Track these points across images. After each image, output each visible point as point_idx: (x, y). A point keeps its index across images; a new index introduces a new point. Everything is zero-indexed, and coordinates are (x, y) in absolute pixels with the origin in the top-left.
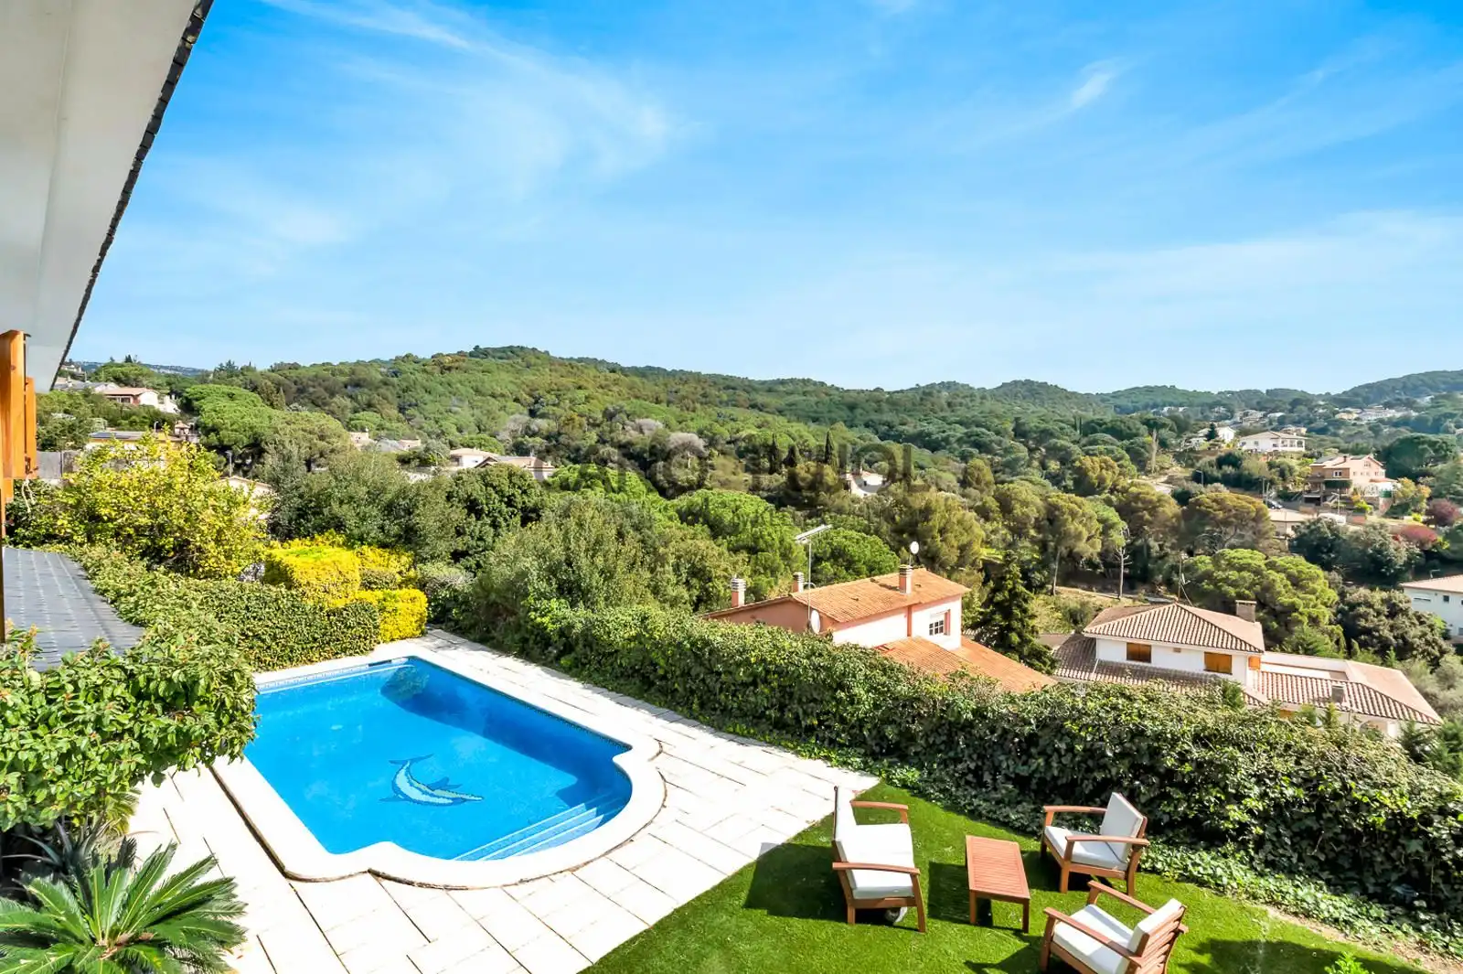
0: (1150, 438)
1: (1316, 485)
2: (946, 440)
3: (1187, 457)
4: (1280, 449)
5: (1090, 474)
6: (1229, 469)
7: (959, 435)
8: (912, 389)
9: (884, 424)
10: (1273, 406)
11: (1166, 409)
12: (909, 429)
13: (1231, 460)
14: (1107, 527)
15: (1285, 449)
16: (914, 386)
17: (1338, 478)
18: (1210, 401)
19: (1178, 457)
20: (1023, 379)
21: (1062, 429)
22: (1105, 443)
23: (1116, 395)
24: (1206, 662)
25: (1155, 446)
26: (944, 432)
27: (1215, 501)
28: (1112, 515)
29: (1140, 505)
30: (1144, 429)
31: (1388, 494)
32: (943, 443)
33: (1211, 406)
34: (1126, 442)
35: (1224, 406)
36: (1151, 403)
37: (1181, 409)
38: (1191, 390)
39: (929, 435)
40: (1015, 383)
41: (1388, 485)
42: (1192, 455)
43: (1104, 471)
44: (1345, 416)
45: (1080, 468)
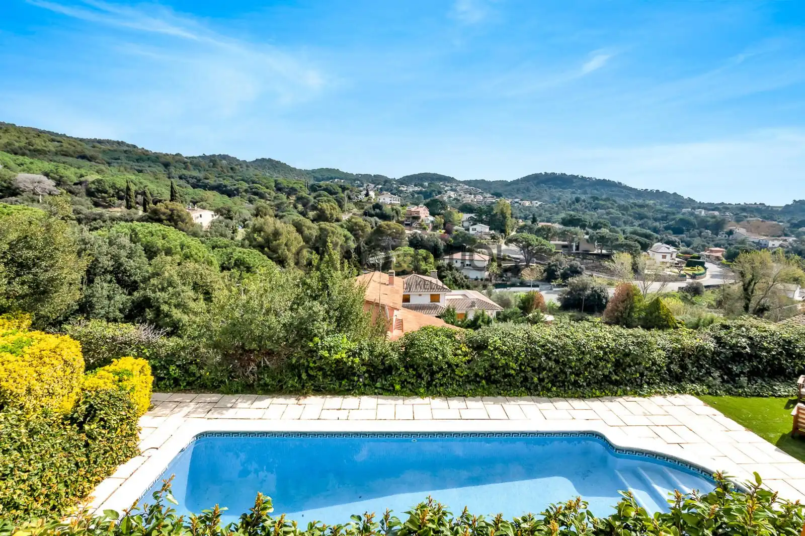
0: (343, 195)
1: (408, 218)
2: (237, 190)
3: (359, 204)
4: (393, 202)
5: (326, 212)
6: (378, 211)
7: (245, 188)
8: (200, 157)
9: (192, 178)
10: (377, 182)
11: (336, 180)
12: (212, 181)
13: (377, 206)
14: (347, 239)
15: (395, 202)
16: (201, 155)
17: (416, 215)
18: (353, 178)
19: (356, 204)
20: (267, 158)
21: (301, 187)
22: (325, 196)
23: (314, 171)
24: (431, 299)
25: (346, 199)
26: (235, 185)
27: (387, 225)
28: (349, 234)
29: (357, 228)
30: (340, 190)
31: (432, 222)
32: (235, 192)
33: (355, 180)
34: (334, 196)
35: (359, 180)
36: (330, 177)
37: (342, 181)
38: (345, 172)
39: (225, 186)
40: (263, 159)
41: (431, 218)
42: (361, 203)
43: (332, 211)
44: (402, 189)
45: (321, 209)
